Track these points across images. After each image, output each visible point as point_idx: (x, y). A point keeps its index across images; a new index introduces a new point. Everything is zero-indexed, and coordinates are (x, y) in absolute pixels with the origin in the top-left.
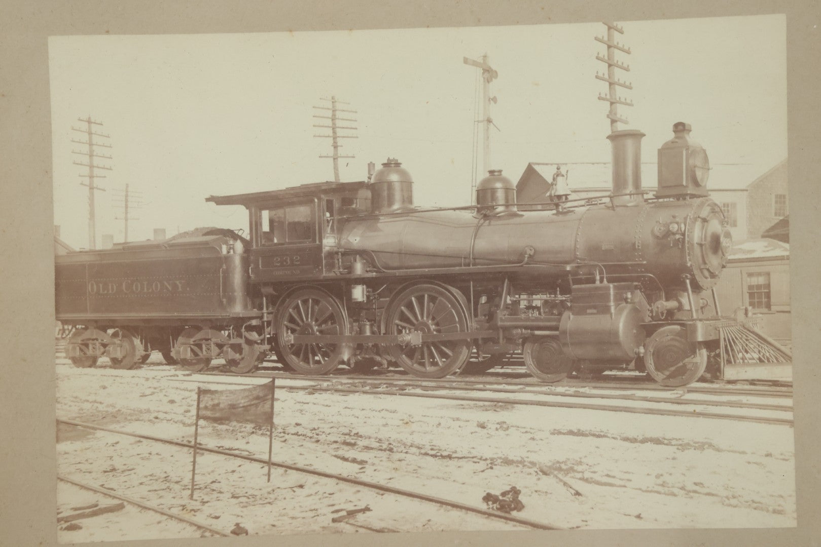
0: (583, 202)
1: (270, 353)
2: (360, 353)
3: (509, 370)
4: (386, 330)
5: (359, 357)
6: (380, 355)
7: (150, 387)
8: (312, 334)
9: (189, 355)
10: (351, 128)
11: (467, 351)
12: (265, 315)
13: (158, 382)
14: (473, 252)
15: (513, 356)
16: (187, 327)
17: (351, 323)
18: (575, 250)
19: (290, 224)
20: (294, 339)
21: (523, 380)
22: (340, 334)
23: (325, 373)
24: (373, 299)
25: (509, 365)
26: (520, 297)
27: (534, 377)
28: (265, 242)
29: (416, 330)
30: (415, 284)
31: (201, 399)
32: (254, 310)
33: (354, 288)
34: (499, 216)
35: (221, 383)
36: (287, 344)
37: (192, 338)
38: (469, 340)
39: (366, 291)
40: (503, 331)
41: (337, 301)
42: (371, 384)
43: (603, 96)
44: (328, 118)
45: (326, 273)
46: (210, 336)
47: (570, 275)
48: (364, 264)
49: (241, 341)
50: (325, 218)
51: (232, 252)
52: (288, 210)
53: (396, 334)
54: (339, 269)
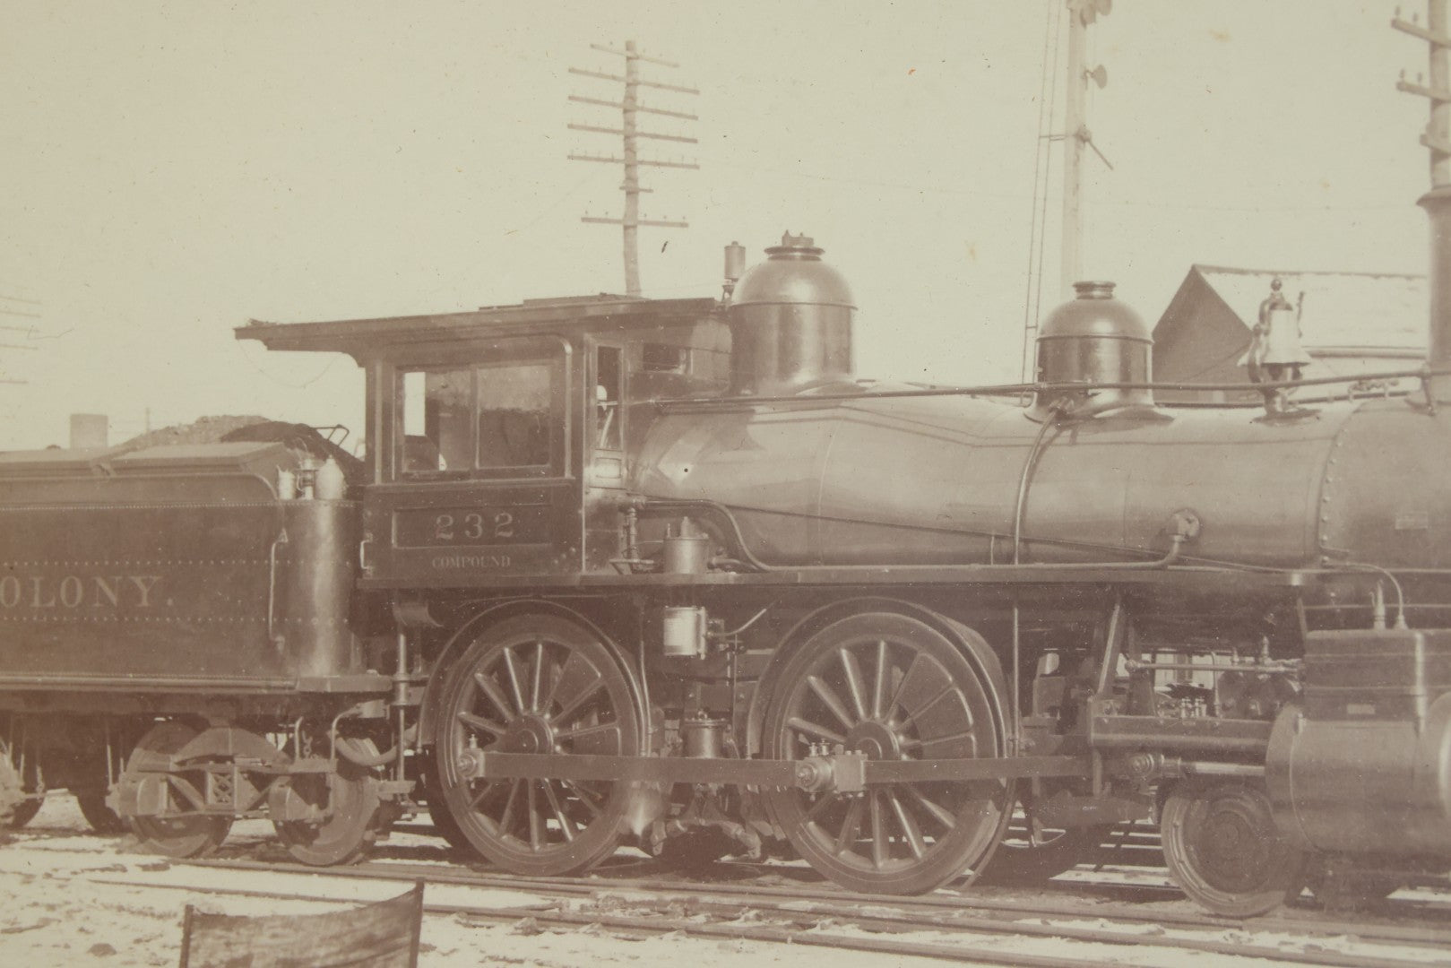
0: (1342, 389)
1: (411, 803)
2: (684, 811)
3: (1117, 876)
4: (761, 747)
5: (678, 824)
6: (742, 822)
7: (35, 904)
8: (542, 751)
9: (163, 806)
10: (679, 139)
11: (998, 814)
12: (402, 687)
13: (61, 887)
14: (1021, 520)
15: (1131, 834)
16: (162, 719)
17: (657, 721)
18: (1317, 527)
19: (486, 415)
20: (487, 764)
21: (1157, 908)
22: (624, 753)
23: (574, 871)
24: (727, 650)
25: (1121, 863)
26: (1153, 662)
27: (1191, 900)
28: (411, 466)
29: (850, 746)
30: (854, 609)
31: (193, 944)
32: (371, 671)
33: (671, 615)
34: (1100, 419)
35: (256, 895)
36: (464, 778)
37: (174, 752)
38: (1003, 781)
39: (707, 624)
40: (1105, 759)
41: (618, 653)
42: (711, 907)
43: (1411, 79)
44: (613, 105)
45: (588, 569)
46: (230, 746)
47: (1300, 601)
48: (703, 544)
49: (326, 766)
50: (593, 402)
51: (309, 492)
52: (483, 374)
53: (789, 758)
54: (629, 557)
